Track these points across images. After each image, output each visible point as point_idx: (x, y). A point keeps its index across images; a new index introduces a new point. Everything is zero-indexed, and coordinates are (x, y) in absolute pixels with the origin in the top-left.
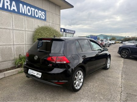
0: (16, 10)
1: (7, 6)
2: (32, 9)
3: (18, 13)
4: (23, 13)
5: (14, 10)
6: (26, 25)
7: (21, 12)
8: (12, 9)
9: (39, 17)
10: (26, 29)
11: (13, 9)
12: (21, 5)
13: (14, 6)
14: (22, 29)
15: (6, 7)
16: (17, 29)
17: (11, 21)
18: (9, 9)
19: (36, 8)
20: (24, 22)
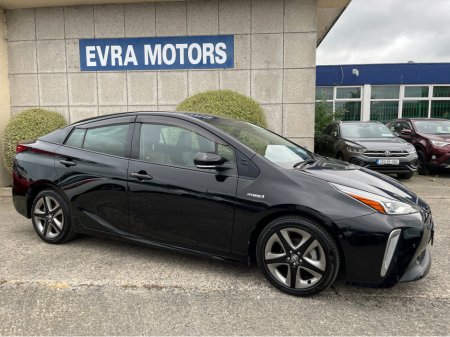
0: (136, 63)
1: (117, 60)
2: (178, 46)
3: (141, 66)
4: (153, 63)
5: (131, 64)
6: (160, 92)
7: (146, 63)
8: (126, 64)
9: (205, 62)
10: (161, 102)
11: (129, 63)
12: (147, 48)
13: (130, 56)
14: (150, 103)
15: (113, 64)
16: (138, 103)
17: (125, 88)
18: (120, 64)
19: (189, 40)
20: (155, 85)
